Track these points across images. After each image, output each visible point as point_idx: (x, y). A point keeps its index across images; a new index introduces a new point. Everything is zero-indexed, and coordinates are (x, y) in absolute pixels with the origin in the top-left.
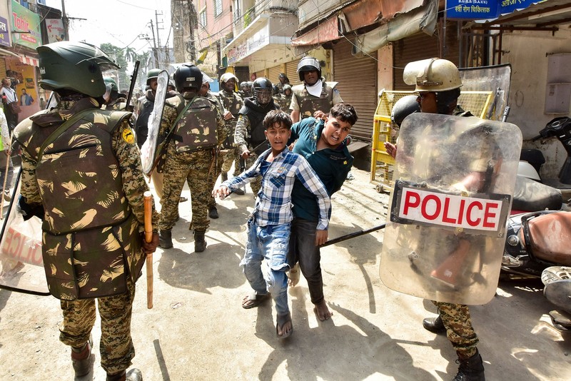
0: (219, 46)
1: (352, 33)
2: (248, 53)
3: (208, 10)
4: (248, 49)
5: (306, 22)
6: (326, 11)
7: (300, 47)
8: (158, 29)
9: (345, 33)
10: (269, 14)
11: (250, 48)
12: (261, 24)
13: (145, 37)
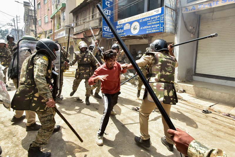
0: (46, 33)
1: (87, 37)
2: (58, 37)
3: (42, 20)
4: (58, 36)
5: (76, 32)
6: (81, 30)
7: (74, 38)
8: (17, 22)
9: (85, 37)
10: (65, 28)
11: (59, 36)
12: (63, 30)
13: (10, 24)
